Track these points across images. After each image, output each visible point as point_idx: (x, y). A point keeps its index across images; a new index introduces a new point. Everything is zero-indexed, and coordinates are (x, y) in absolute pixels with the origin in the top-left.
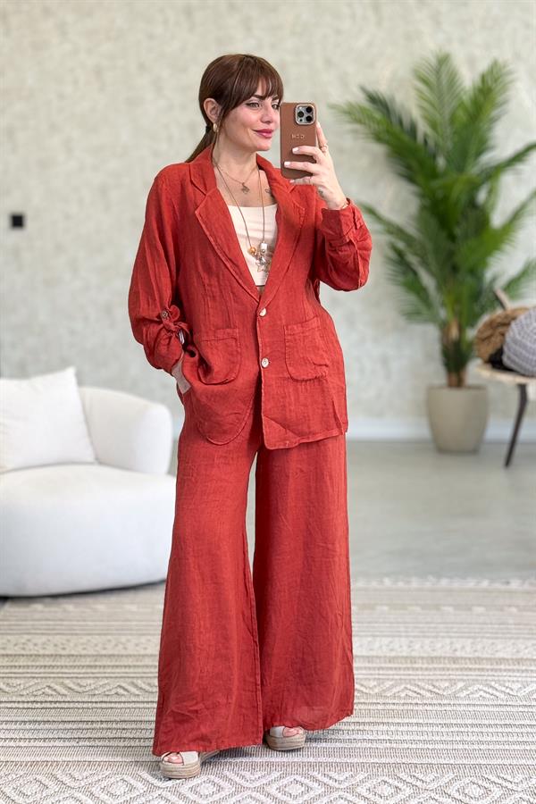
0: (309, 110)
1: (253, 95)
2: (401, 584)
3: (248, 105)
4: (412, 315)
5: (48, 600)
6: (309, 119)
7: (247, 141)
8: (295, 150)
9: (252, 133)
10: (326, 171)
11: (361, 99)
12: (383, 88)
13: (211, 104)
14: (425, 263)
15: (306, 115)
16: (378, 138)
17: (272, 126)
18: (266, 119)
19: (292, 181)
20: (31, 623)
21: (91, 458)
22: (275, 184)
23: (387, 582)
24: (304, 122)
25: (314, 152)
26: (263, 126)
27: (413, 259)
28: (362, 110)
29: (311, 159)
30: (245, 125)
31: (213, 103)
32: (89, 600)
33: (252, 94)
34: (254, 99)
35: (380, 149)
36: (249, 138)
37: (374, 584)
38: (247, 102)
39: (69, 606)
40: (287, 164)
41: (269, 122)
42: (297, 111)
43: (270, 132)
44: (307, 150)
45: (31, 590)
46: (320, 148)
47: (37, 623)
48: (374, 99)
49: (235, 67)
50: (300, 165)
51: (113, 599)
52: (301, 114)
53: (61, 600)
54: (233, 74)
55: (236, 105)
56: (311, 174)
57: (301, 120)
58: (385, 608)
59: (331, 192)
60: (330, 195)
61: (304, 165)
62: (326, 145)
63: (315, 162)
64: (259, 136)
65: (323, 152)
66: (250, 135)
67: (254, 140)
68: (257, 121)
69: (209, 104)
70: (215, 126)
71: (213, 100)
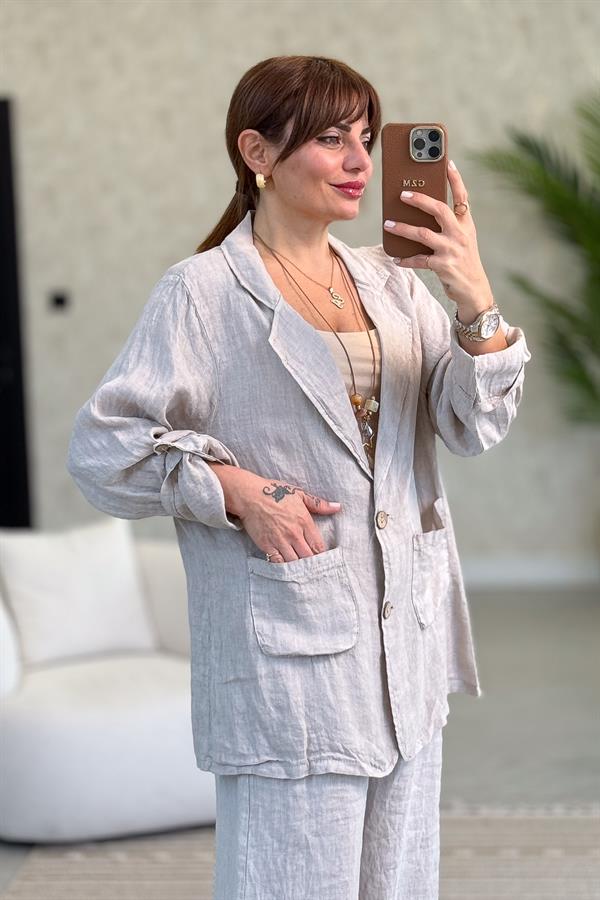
0: (435, 135)
1: (332, 123)
2: (577, 814)
3: (323, 140)
6: (434, 152)
7: (319, 203)
8: (406, 195)
9: (327, 190)
10: (458, 249)
11: (506, 144)
13: (251, 139)
15: (429, 144)
16: (532, 191)
17: (361, 177)
18: (352, 164)
20: (68, 882)
23: (559, 811)
24: (425, 156)
25: (438, 211)
26: (346, 178)
30: (316, 175)
31: (256, 138)
32: (147, 845)
35: (530, 206)
36: (324, 198)
37: (540, 814)
39: (120, 855)
40: (393, 225)
41: (356, 170)
42: (412, 138)
43: (357, 186)
44: (428, 202)
45: (68, 832)
47: (74, 882)
48: (527, 144)
50: (412, 231)
51: (179, 843)
52: (419, 144)
53: (110, 846)
56: (429, 251)
57: (420, 155)
58: (557, 853)
59: (466, 287)
60: (463, 291)
61: (419, 233)
62: (466, 203)
63: (438, 229)
64: (340, 195)
65: (459, 215)
66: (325, 192)
67: (331, 201)
68: (336, 169)
69: (248, 140)
70: (261, 180)
71: (256, 133)
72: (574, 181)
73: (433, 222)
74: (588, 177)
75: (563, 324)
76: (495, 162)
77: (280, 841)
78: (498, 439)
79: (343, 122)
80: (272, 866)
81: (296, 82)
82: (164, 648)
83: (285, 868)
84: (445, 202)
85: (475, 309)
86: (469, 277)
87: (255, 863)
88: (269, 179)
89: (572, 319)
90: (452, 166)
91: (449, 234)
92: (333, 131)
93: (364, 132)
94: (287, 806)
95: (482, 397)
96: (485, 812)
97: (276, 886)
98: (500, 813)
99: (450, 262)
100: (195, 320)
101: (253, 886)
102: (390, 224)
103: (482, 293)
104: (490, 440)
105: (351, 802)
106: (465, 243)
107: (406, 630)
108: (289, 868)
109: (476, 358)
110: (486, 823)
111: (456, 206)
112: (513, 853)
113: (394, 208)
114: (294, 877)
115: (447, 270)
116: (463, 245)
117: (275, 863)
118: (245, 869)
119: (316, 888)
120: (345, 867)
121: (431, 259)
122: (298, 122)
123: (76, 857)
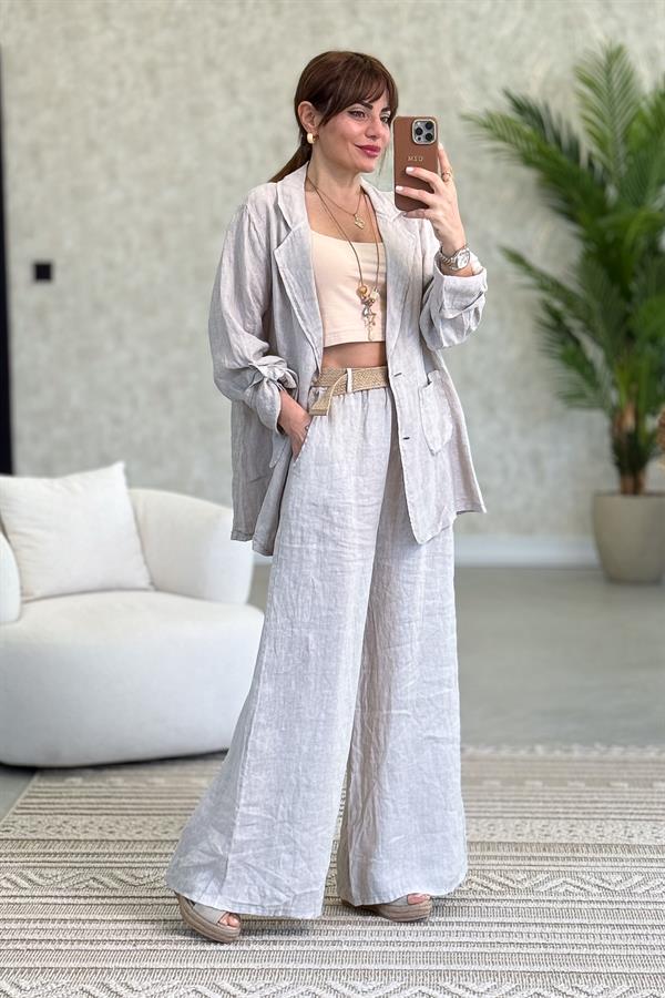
0: (429, 126)
1: (358, 102)
2: (558, 753)
3: (351, 113)
4: (572, 398)
5: (90, 772)
6: (429, 137)
7: (346, 157)
8: (409, 170)
9: (353, 149)
10: (445, 204)
11: (504, 108)
13: (307, 108)
14: (589, 328)
15: (425, 132)
16: (528, 161)
18: (371, 133)
20: (68, 801)
21: (144, 583)
23: (540, 750)
24: (423, 141)
25: (432, 179)
27: (574, 324)
28: (506, 121)
30: (345, 138)
31: (309, 108)
36: (350, 155)
37: (523, 753)
38: (349, 109)
41: (375, 137)
42: (414, 127)
43: (375, 149)
44: (424, 174)
47: (75, 801)
48: (521, 107)
50: (415, 193)
52: (419, 131)
53: (106, 772)
55: (337, 113)
56: (426, 206)
57: (419, 139)
59: (450, 232)
60: (447, 234)
61: (419, 194)
62: (450, 173)
63: (432, 191)
64: (361, 153)
65: (445, 180)
66: (351, 150)
67: (355, 158)
68: (360, 134)
69: (305, 108)
70: (310, 137)
71: (310, 104)
73: (428, 186)
74: (587, 146)
76: (492, 126)
77: (295, 582)
78: (457, 342)
79: (367, 102)
80: (289, 599)
81: (338, 71)
83: (297, 600)
84: (436, 173)
85: (454, 247)
86: (452, 225)
87: (278, 599)
88: (316, 137)
90: (441, 146)
91: (439, 194)
92: (358, 107)
93: (384, 110)
94: (301, 558)
95: (446, 307)
97: (291, 613)
99: (439, 214)
100: (254, 233)
101: (276, 614)
102: (399, 188)
103: (458, 237)
104: (449, 341)
105: (348, 561)
106: (449, 200)
107: (420, 454)
108: (300, 600)
109: (445, 277)
111: (443, 174)
113: (402, 177)
114: (302, 608)
115: (438, 219)
116: (447, 201)
117: (291, 597)
118: (272, 602)
119: (318, 616)
120: (339, 604)
121: (427, 212)
122: (334, 100)
123: (76, 781)
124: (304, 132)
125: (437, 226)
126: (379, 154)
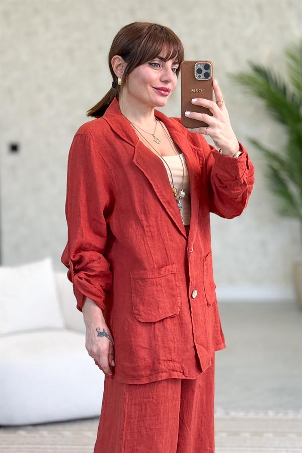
0: (207, 67)
1: (157, 56)
2: (281, 416)
3: (150, 64)
4: (283, 213)
5: (30, 428)
6: (207, 75)
8: (194, 101)
9: (150, 89)
10: (221, 124)
11: (248, 70)
12: (264, 61)
13: (118, 60)
14: (292, 177)
15: (204, 71)
16: (261, 95)
18: (165, 79)
19: (190, 130)
20: (18, 446)
22: (174, 132)
23: (271, 413)
24: (202, 77)
25: (211, 106)
26: (161, 85)
27: (284, 175)
28: (250, 78)
29: (208, 111)
30: (146, 82)
31: (120, 60)
32: (59, 428)
33: (155, 55)
34: (157, 61)
35: (261, 103)
36: (148, 94)
37: (261, 415)
38: (149, 62)
39: (45, 432)
40: (187, 113)
41: (166, 82)
42: (196, 68)
43: (167, 90)
44: (205, 102)
45: (18, 420)
46: (217, 103)
47: (21, 446)
48: (259, 70)
49: (145, 31)
50: (199, 116)
51: (76, 427)
52: (199, 71)
53: (39, 428)
54: (140, 36)
55: (139, 64)
56: (206, 125)
57: (200, 76)
58: (271, 435)
59: (226, 142)
60: (224, 144)
61: (202, 116)
62: (222, 100)
63: (211, 115)
64: (156, 93)
65: (220, 106)
66: (149, 91)
67: (152, 96)
68: (157, 80)
69: (116, 60)
70: (119, 80)
71: (120, 57)
72: (284, 90)
74: (291, 89)
75: (276, 165)
76: (242, 79)
82: (68, 328)
84: (213, 100)
86: (227, 137)
89: (281, 162)
90: (216, 83)
91: (216, 117)
93: (174, 64)
96: (233, 414)
98: (241, 414)
99: (217, 132)
106: (224, 120)
110: (234, 419)
112: (248, 435)
115: (216, 135)
116: (223, 122)
121: (209, 130)
123: (22, 433)
124: (115, 77)
125: (216, 140)
126: (170, 94)
